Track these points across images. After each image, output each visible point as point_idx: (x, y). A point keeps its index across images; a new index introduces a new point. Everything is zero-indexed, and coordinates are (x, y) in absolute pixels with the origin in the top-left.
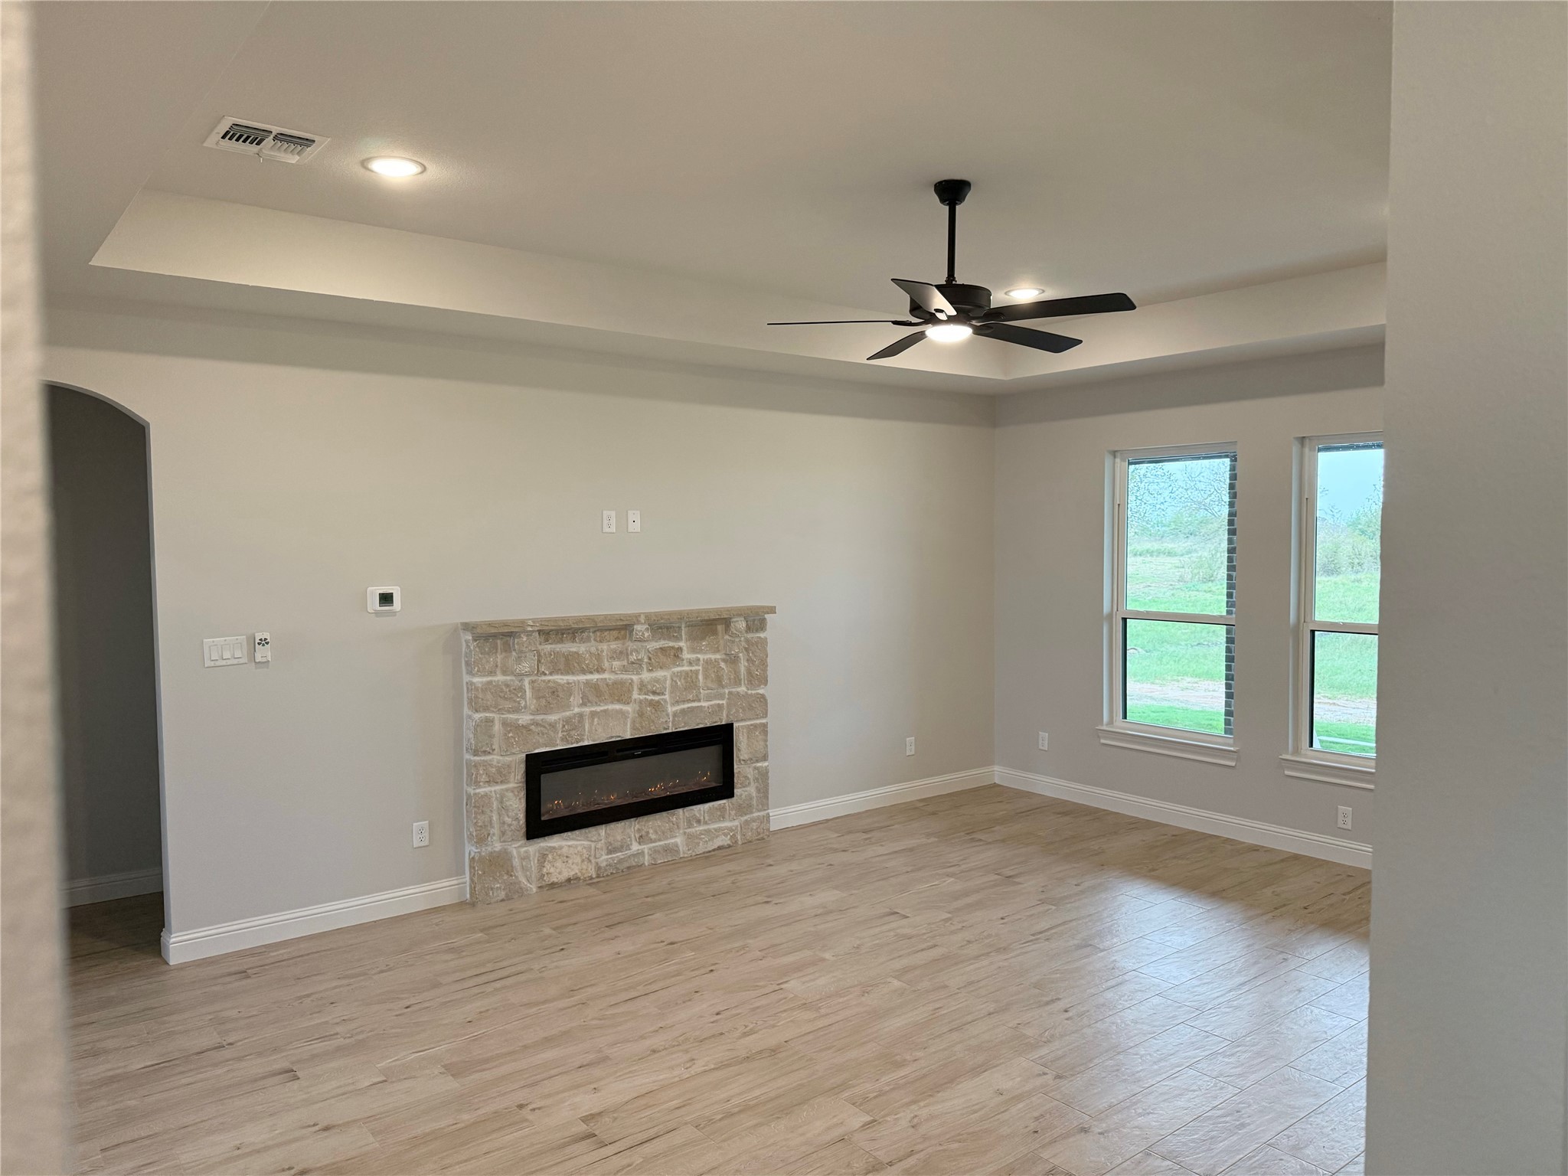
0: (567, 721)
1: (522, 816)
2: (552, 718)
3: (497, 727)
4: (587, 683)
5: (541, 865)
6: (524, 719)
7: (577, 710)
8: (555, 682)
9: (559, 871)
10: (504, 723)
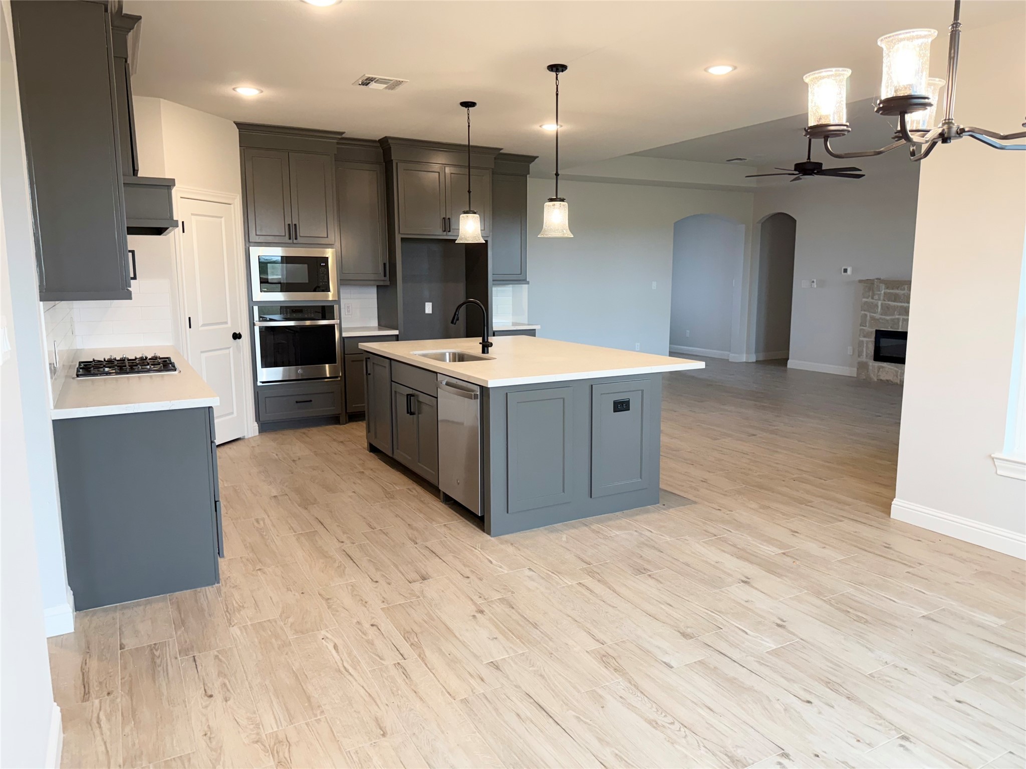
0: (893, 320)
1: (873, 352)
2: (888, 318)
3: (868, 318)
4: (901, 307)
5: (878, 371)
6: (877, 316)
7: (897, 317)
8: (889, 304)
9: (884, 377)
10: (871, 317)
